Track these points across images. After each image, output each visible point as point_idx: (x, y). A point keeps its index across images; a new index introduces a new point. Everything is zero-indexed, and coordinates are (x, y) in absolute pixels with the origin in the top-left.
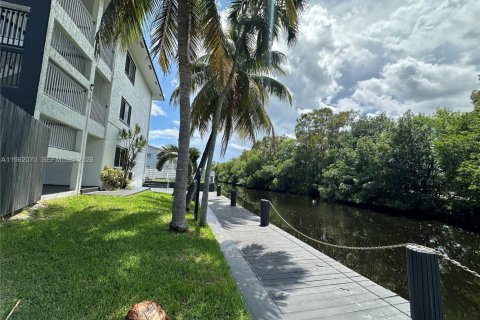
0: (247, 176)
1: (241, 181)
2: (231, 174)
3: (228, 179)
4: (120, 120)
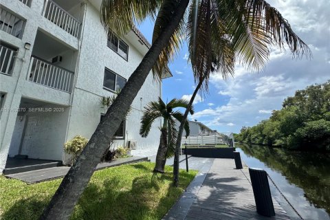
0: (286, 136)
1: (278, 142)
2: (264, 136)
3: (262, 141)
4: (104, 89)
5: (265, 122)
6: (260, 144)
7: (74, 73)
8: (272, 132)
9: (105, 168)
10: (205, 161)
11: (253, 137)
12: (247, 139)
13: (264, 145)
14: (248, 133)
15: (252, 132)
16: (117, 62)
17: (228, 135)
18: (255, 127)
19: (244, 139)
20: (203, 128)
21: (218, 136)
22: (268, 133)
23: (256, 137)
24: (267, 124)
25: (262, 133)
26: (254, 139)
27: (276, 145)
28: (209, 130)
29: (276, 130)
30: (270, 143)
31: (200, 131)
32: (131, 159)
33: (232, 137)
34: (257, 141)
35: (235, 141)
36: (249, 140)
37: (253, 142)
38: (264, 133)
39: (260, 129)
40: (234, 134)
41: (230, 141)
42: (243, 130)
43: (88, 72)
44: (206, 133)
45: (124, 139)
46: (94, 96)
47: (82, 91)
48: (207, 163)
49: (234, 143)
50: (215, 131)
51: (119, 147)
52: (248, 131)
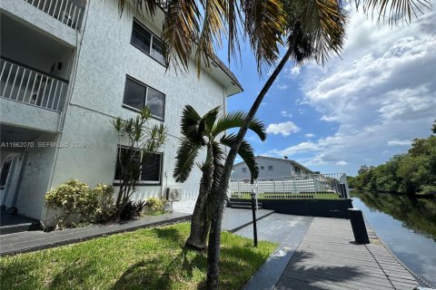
4: (124, 107)
5: (399, 158)
6: (394, 192)
7: (67, 82)
8: (414, 173)
9: (101, 236)
10: (295, 221)
11: (379, 181)
12: (369, 185)
13: (401, 194)
14: (370, 175)
15: (378, 173)
16: (147, 68)
17: (338, 178)
18: (382, 166)
19: (365, 185)
20: (298, 168)
21: (321, 180)
22: (407, 175)
23: (385, 182)
24: (403, 161)
25: (395, 174)
26: (381, 185)
27: (422, 193)
28: (307, 172)
29: (422, 170)
30: (412, 191)
31: (293, 173)
32: (171, 217)
33: (344, 182)
34: (388, 187)
35: (350, 187)
36: (374, 187)
37: (380, 189)
38: (399, 175)
39: (392, 169)
40: (348, 178)
41: (342, 188)
42: (362, 171)
43: (95, 81)
44: (303, 175)
45: (160, 184)
46: (105, 117)
47: (83, 110)
48: (299, 226)
49: (348, 190)
50: (318, 173)
51: (151, 197)
52: (371, 171)
